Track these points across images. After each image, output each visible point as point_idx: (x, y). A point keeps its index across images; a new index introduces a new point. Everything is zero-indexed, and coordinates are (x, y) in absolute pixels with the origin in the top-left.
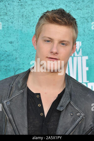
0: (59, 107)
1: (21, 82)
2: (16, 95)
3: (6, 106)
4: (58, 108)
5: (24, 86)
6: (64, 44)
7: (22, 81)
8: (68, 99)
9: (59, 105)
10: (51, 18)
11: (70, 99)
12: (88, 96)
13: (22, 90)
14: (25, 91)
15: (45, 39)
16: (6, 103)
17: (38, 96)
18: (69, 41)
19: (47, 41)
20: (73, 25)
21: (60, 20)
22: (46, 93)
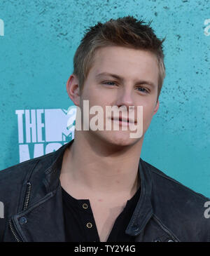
0: (130, 228)
1: (49, 175)
2: (41, 203)
3: (19, 227)
4: (128, 231)
7: (50, 173)
8: (149, 211)
9: (131, 224)
11: (152, 211)
13: (51, 193)
14: (58, 194)
16: (19, 219)
17: (85, 206)
19: (108, 83)
21: (137, 36)
22: (100, 200)
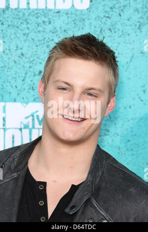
0: (69, 209)
1: (16, 159)
4: (67, 210)
5: (20, 167)
6: (92, 95)
7: (17, 157)
10: (69, 46)
12: (131, 192)
13: (16, 174)
14: (21, 175)
15: (60, 85)
17: (41, 187)
18: (101, 89)
19: (62, 88)
20: (108, 60)
21: (84, 50)
22: (55, 181)
